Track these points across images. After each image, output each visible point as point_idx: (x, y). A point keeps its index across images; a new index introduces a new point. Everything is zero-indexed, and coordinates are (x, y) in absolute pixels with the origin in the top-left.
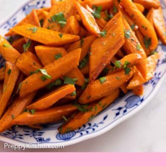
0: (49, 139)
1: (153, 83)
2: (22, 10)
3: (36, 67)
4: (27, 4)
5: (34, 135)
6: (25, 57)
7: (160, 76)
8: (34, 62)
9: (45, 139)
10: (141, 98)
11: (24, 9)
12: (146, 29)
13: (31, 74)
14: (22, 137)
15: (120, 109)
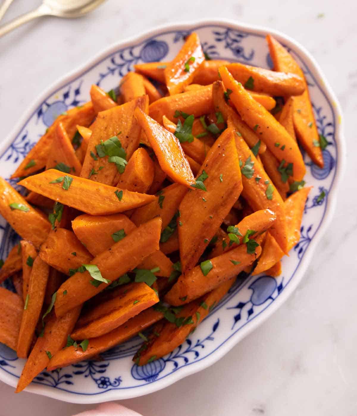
0: (118, 380)
1: (298, 250)
2: (36, 116)
3: (79, 260)
4: (45, 102)
5: (91, 372)
6: (56, 240)
7: (311, 234)
8: (74, 251)
9: (112, 380)
10: (279, 284)
11: (40, 113)
12: (283, 148)
13: (72, 273)
14: (70, 380)
15: (241, 306)
